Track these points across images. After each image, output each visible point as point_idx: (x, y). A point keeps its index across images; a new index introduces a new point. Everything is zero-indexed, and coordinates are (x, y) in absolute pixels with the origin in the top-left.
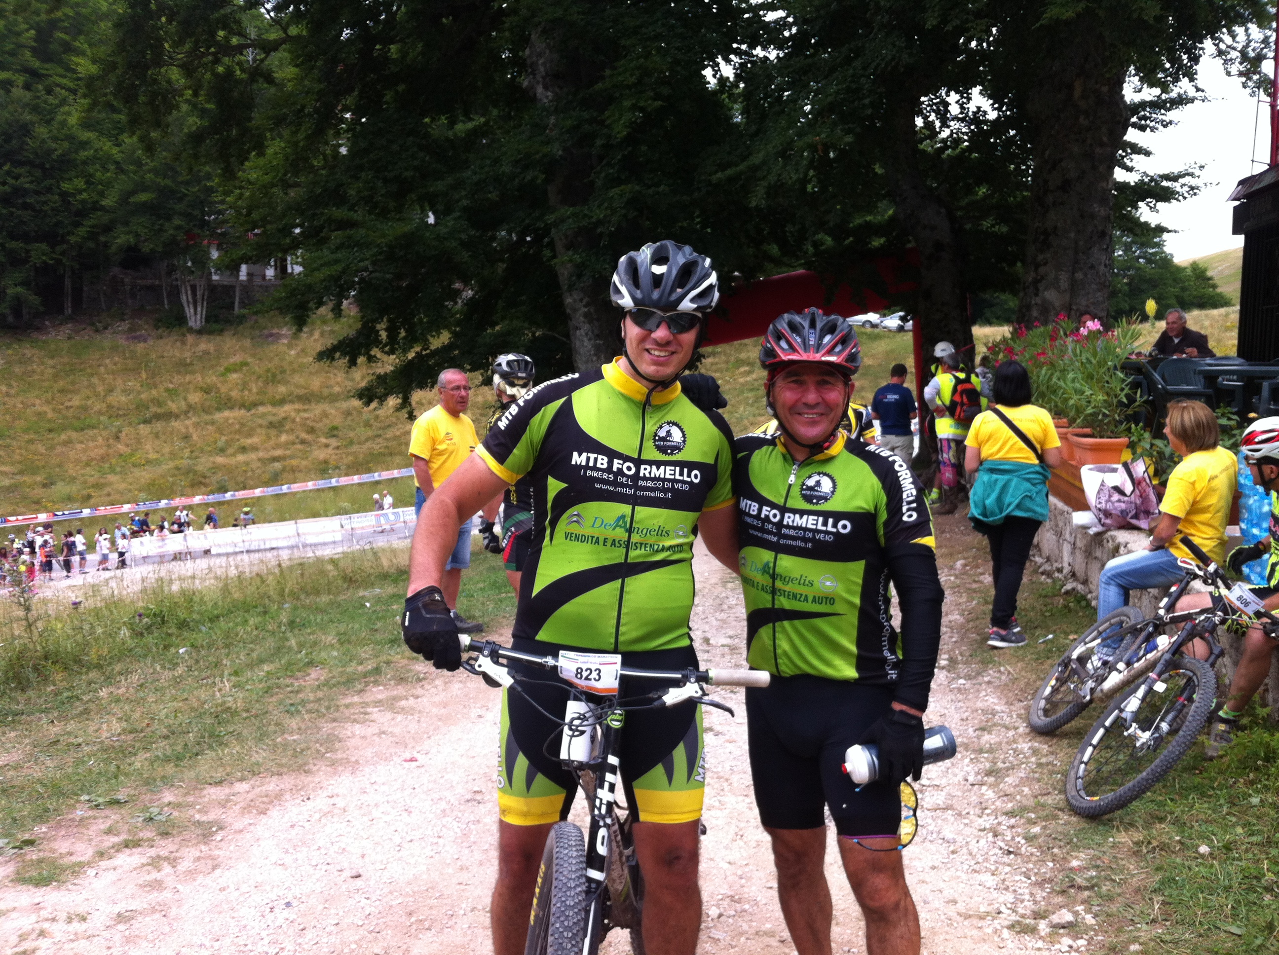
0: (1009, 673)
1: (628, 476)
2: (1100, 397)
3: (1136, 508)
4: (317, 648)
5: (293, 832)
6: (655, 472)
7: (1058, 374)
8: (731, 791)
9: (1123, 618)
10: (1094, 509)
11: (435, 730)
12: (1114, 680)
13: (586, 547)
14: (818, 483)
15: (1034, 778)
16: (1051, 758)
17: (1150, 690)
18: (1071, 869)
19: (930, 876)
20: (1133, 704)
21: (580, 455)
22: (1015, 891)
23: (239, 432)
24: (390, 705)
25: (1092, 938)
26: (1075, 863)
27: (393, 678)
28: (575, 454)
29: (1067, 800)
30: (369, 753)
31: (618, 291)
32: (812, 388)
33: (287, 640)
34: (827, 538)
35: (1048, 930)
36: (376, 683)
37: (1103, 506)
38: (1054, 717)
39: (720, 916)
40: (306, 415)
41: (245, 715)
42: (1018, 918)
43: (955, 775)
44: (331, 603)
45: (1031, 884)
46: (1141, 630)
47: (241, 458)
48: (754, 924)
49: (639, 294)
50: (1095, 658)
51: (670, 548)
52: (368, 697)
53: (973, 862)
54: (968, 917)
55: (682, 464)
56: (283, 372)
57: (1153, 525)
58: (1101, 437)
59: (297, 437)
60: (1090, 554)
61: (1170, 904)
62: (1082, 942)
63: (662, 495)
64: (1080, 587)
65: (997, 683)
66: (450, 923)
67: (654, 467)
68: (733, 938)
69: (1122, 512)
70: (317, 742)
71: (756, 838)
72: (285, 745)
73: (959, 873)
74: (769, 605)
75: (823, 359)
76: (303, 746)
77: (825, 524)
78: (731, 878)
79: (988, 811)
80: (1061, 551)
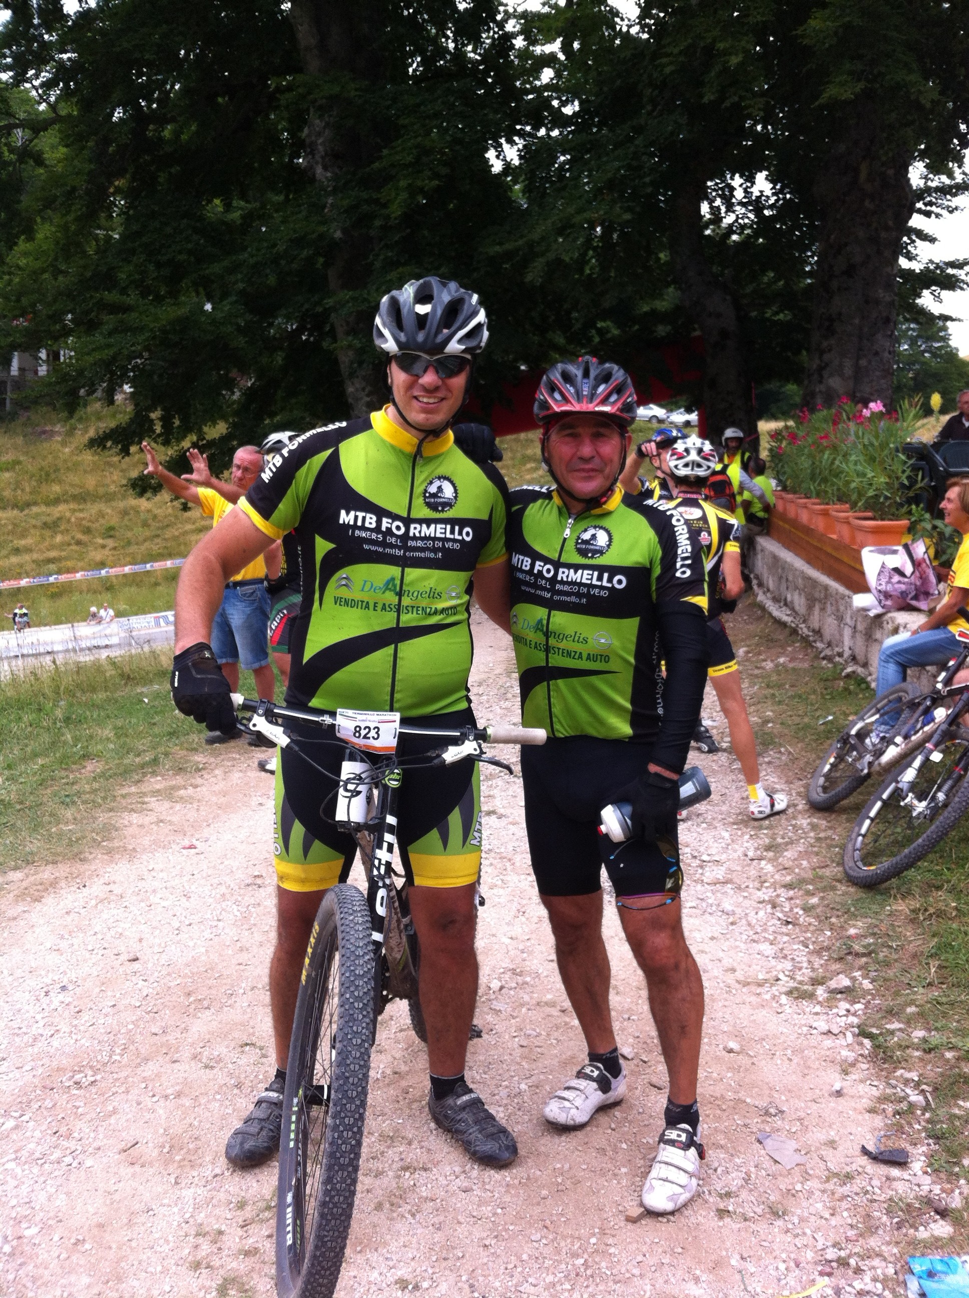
0: (790, 753)
1: (397, 536)
2: (882, 480)
3: (916, 589)
4: (93, 742)
5: (69, 919)
6: (426, 531)
7: (840, 458)
8: (513, 870)
9: (901, 694)
10: (874, 591)
11: (214, 818)
12: (891, 753)
13: (356, 612)
14: (594, 537)
15: (812, 852)
16: (829, 833)
17: (927, 760)
18: (849, 937)
19: (710, 946)
20: (910, 775)
21: (348, 513)
22: (793, 959)
23: (12, 532)
24: (168, 794)
25: (869, 1002)
26: (852, 931)
27: (172, 768)
28: (343, 512)
29: (846, 873)
30: (146, 841)
31: (381, 335)
32: (587, 441)
33: (63, 735)
34: (602, 593)
35: (826, 995)
36: (154, 773)
37: (883, 588)
38: (833, 793)
39: (502, 988)
40: (81, 515)
41: (18, 807)
42: (796, 985)
43: (735, 851)
44: (108, 700)
45: (809, 953)
46: (919, 704)
47: (14, 560)
48: (535, 995)
49: (403, 337)
50: (873, 735)
51: (443, 610)
52: (145, 787)
53: (751, 933)
54: (746, 984)
55: (453, 522)
56: (57, 470)
57: (932, 605)
58: (883, 519)
59: (73, 538)
60: (870, 636)
61: (946, 967)
62: (858, 1006)
63: (432, 555)
64: (860, 670)
65: (778, 762)
66: (229, 1002)
67: (424, 526)
68: (514, 1009)
69: (902, 593)
70: (93, 831)
71: (538, 914)
72: (60, 835)
73: (738, 943)
74: (543, 664)
75: (597, 409)
76: (79, 835)
77: (600, 578)
78: (512, 953)
79: (767, 884)
80: (841, 635)
